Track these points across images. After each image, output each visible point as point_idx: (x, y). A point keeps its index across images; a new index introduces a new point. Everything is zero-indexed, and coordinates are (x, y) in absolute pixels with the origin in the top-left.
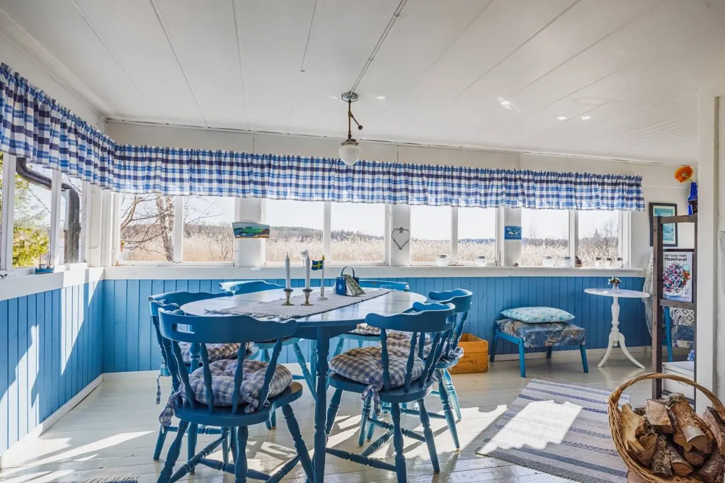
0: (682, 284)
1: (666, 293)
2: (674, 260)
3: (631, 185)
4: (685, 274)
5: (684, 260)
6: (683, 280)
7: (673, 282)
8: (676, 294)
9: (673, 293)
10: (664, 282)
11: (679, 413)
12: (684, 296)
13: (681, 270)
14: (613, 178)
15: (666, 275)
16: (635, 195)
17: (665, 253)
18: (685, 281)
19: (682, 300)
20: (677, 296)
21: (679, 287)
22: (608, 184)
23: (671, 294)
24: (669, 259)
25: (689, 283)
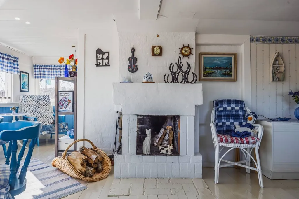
0: (68, 105)
1: (60, 109)
2: (64, 95)
3: (14, 61)
4: (69, 101)
5: (68, 95)
6: (68, 103)
7: (63, 105)
8: (65, 109)
9: (64, 109)
10: (59, 105)
11: (86, 152)
12: (68, 110)
13: (67, 99)
14: (8, 56)
15: (60, 102)
16: (16, 66)
17: (59, 93)
18: (69, 104)
19: (67, 111)
20: (66, 110)
21: (66, 106)
22: (6, 59)
23: (63, 109)
24: (61, 95)
25: (71, 104)
